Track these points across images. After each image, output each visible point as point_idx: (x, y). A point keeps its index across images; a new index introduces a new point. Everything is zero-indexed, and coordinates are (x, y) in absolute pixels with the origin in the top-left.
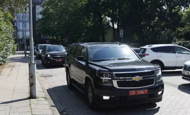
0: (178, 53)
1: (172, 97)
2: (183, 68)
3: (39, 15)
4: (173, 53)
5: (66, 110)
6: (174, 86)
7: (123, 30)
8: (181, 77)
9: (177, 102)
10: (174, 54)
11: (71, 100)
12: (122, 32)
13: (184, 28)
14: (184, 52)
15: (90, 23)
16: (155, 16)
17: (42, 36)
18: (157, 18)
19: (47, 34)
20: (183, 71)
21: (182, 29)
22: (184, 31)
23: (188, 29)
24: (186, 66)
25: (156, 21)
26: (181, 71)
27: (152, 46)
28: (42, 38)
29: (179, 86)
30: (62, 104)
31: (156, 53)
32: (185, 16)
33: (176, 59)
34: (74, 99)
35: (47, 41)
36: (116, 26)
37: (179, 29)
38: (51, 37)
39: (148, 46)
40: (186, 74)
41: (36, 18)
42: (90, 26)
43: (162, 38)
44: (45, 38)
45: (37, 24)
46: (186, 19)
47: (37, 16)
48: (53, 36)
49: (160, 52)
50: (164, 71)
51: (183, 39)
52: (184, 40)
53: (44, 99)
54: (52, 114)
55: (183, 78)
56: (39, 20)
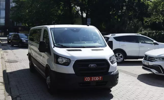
0: (142, 43)
1: (130, 86)
2: (144, 58)
3: (13, 3)
4: (136, 42)
5: (20, 96)
6: (134, 75)
7: (90, 19)
8: (141, 67)
9: (133, 92)
10: (137, 44)
11: (28, 86)
12: (90, 21)
13: (150, 17)
14: (148, 42)
15: (60, 12)
16: (123, 6)
17: (15, 23)
18: (125, 8)
19: (20, 22)
20: (143, 61)
21: (148, 19)
22: (150, 21)
23: (154, 19)
24: (146, 56)
25: (124, 11)
26: (141, 61)
27: (115, 35)
28: (15, 25)
29: (139, 76)
30: (18, 90)
31: (118, 42)
32: (151, 6)
33: (139, 49)
34: (31, 85)
35: (19, 28)
36: (84, 15)
37: (146, 19)
38: (23, 25)
39: (111, 35)
40: (146, 64)
41: (10, 6)
42: (60, 14)
43: (128, 27)
44: (18, 25)
45: (11, 12)
46: (152, 9)
47: (11, 4)
48: (25, 23)
49: (122, 41)
50: (127, 60)
51: (148, 29)
52: (150, 30)
53: (1, 84)
54: (5, 99)
55: (143, 68)
56: (12, 8)
